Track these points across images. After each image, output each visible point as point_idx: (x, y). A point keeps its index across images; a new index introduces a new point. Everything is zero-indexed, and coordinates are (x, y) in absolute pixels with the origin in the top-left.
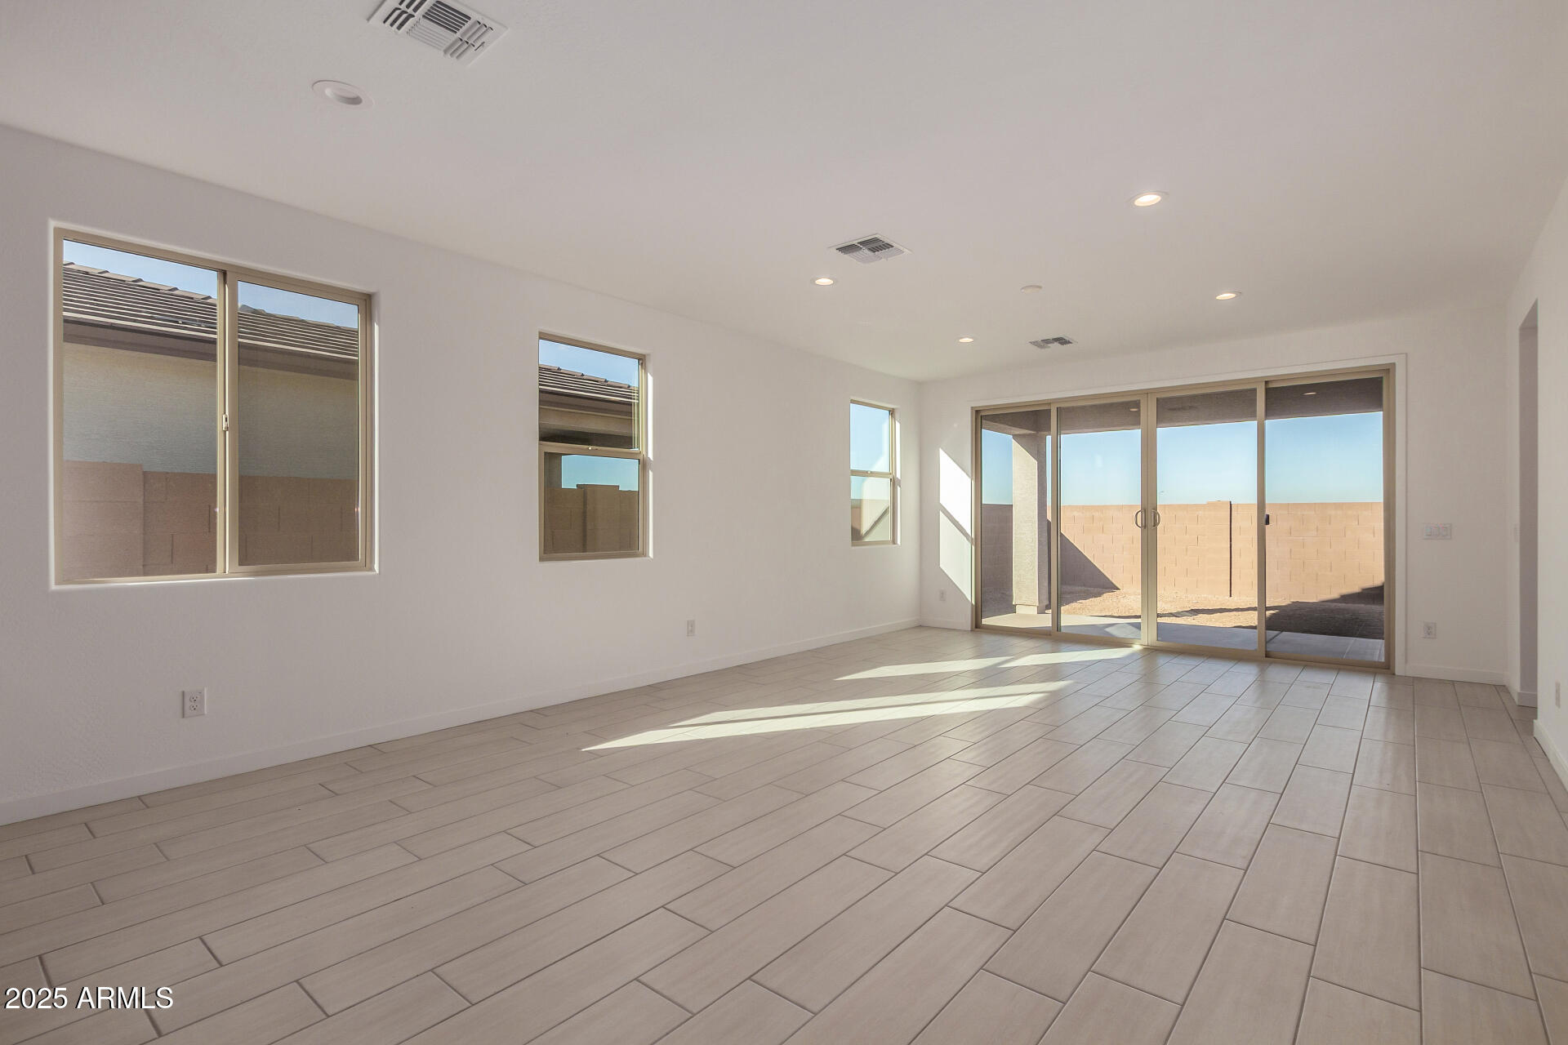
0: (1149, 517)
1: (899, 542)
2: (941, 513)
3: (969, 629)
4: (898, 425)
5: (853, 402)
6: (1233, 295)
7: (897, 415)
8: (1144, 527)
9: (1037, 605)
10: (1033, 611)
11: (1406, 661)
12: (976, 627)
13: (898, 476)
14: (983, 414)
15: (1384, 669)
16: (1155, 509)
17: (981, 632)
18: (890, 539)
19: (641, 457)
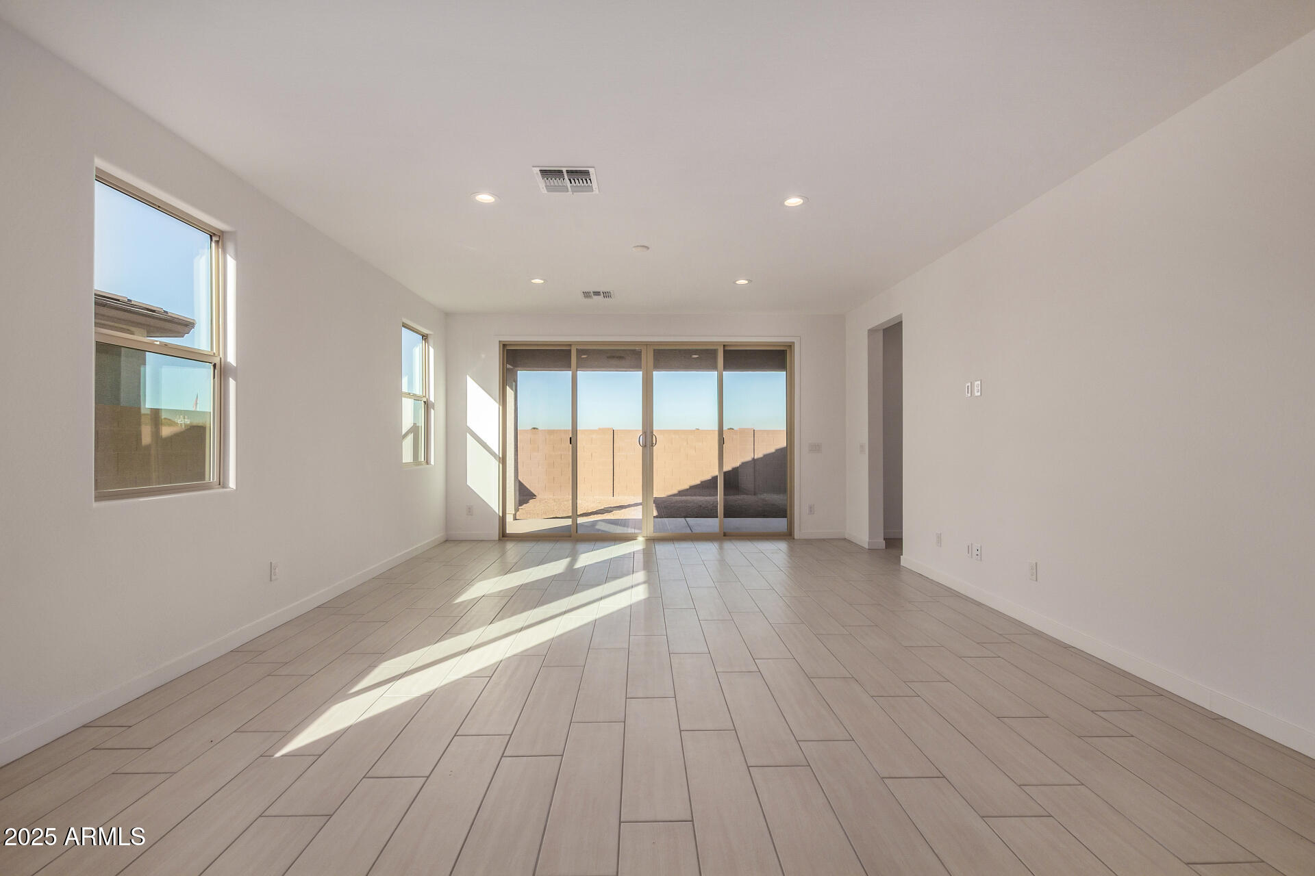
0: (648, 440)
1: (432, 463)
2: (468, 434)
3: (497, 538)
4: (432, 350)
5: (404, 327)
6: (747, 282)
7: (431, 340)
8: (644, 446)
11: (800, 530)
12: (503, 536)
13: (432, 399)
14: (510, 348)
15: (788, 535)
16: (652, 432)
17: (508, 540)
18: (423, 460)
19: (217, 360)
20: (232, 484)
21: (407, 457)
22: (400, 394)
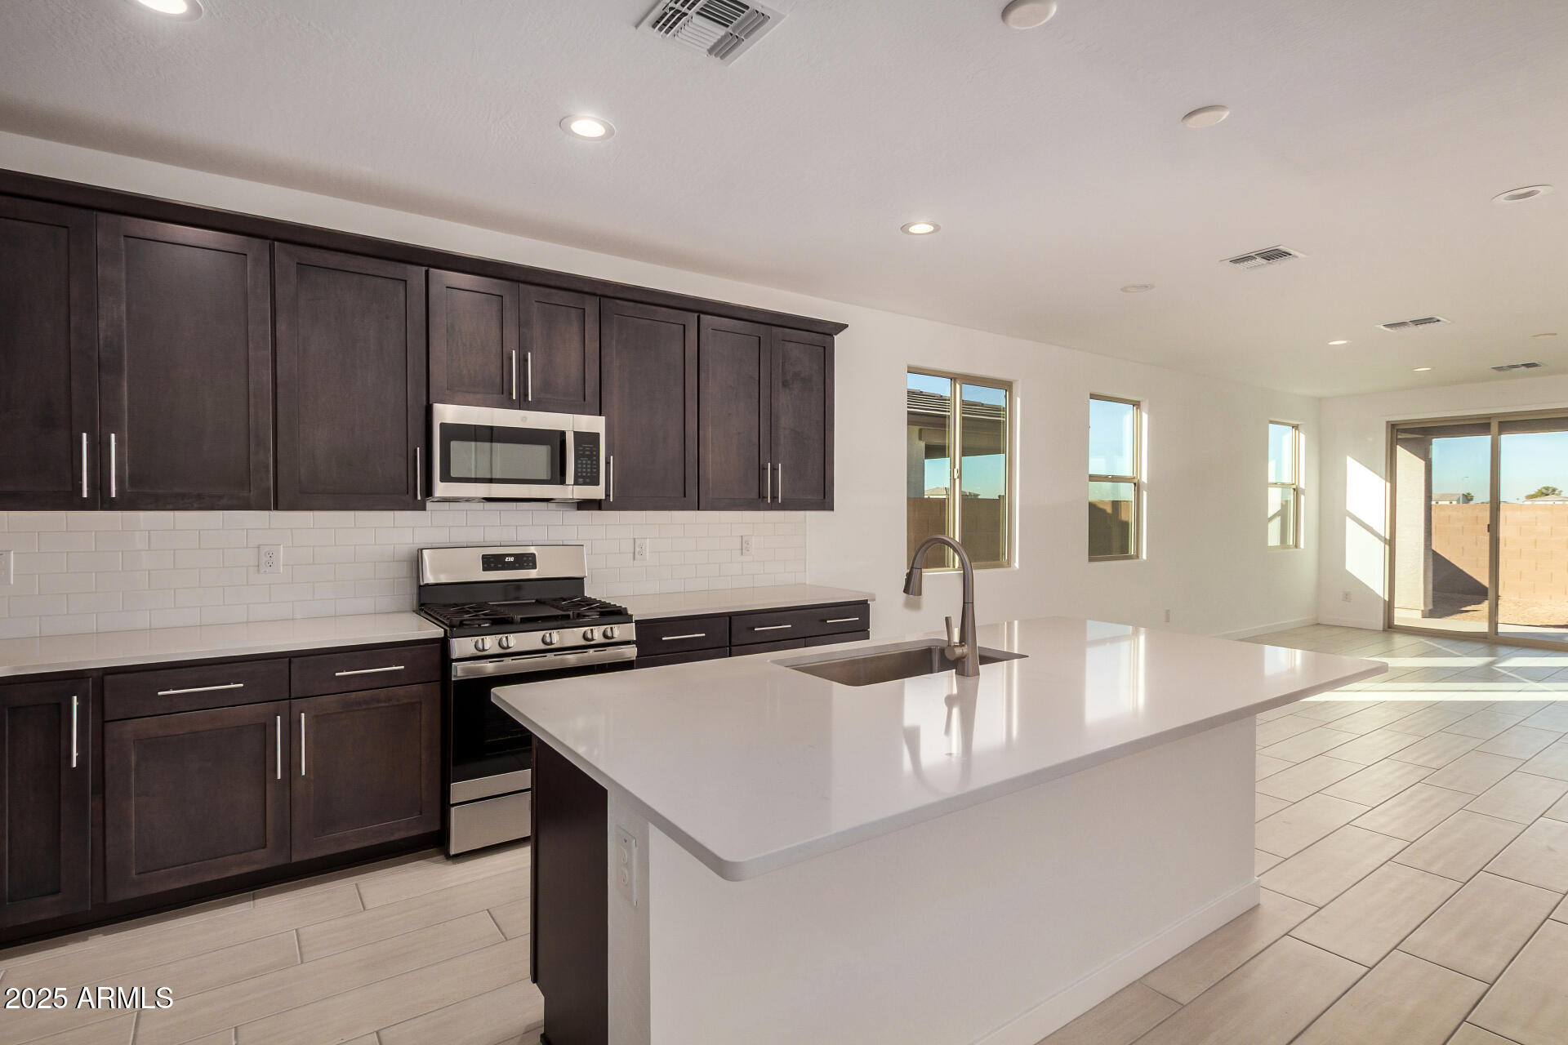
1: (1302, 547)
2: (1346, 518)
3: (1381, 629)
4: (1303, 439)
5: (1272, 422)
7: (1302, 430)
9: (1422, 608)
10: (1419, 615)
12: (1389, 627)
13: (1302, 486)
14: (1398, 427)
17: (1395, 632)
18: (1291, 543)
19: (1136, 481)
20: (1144, 556)
21: (1273, 539)
22: (1266, 485)
